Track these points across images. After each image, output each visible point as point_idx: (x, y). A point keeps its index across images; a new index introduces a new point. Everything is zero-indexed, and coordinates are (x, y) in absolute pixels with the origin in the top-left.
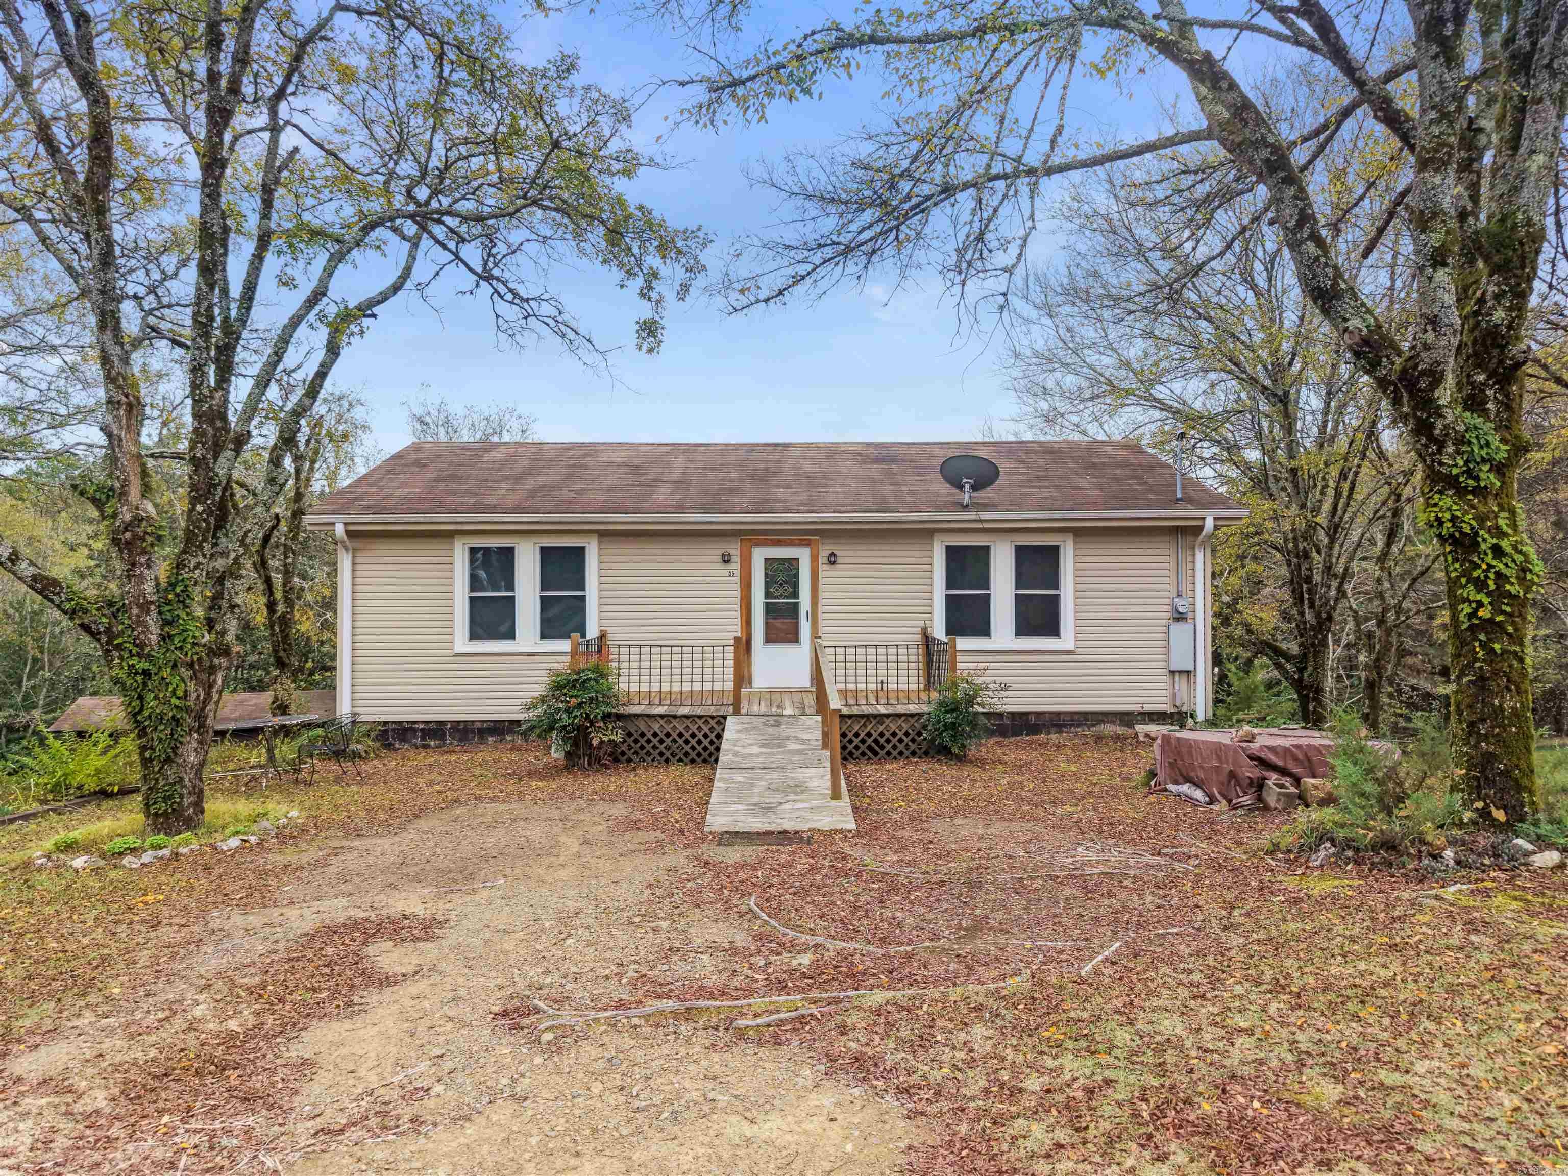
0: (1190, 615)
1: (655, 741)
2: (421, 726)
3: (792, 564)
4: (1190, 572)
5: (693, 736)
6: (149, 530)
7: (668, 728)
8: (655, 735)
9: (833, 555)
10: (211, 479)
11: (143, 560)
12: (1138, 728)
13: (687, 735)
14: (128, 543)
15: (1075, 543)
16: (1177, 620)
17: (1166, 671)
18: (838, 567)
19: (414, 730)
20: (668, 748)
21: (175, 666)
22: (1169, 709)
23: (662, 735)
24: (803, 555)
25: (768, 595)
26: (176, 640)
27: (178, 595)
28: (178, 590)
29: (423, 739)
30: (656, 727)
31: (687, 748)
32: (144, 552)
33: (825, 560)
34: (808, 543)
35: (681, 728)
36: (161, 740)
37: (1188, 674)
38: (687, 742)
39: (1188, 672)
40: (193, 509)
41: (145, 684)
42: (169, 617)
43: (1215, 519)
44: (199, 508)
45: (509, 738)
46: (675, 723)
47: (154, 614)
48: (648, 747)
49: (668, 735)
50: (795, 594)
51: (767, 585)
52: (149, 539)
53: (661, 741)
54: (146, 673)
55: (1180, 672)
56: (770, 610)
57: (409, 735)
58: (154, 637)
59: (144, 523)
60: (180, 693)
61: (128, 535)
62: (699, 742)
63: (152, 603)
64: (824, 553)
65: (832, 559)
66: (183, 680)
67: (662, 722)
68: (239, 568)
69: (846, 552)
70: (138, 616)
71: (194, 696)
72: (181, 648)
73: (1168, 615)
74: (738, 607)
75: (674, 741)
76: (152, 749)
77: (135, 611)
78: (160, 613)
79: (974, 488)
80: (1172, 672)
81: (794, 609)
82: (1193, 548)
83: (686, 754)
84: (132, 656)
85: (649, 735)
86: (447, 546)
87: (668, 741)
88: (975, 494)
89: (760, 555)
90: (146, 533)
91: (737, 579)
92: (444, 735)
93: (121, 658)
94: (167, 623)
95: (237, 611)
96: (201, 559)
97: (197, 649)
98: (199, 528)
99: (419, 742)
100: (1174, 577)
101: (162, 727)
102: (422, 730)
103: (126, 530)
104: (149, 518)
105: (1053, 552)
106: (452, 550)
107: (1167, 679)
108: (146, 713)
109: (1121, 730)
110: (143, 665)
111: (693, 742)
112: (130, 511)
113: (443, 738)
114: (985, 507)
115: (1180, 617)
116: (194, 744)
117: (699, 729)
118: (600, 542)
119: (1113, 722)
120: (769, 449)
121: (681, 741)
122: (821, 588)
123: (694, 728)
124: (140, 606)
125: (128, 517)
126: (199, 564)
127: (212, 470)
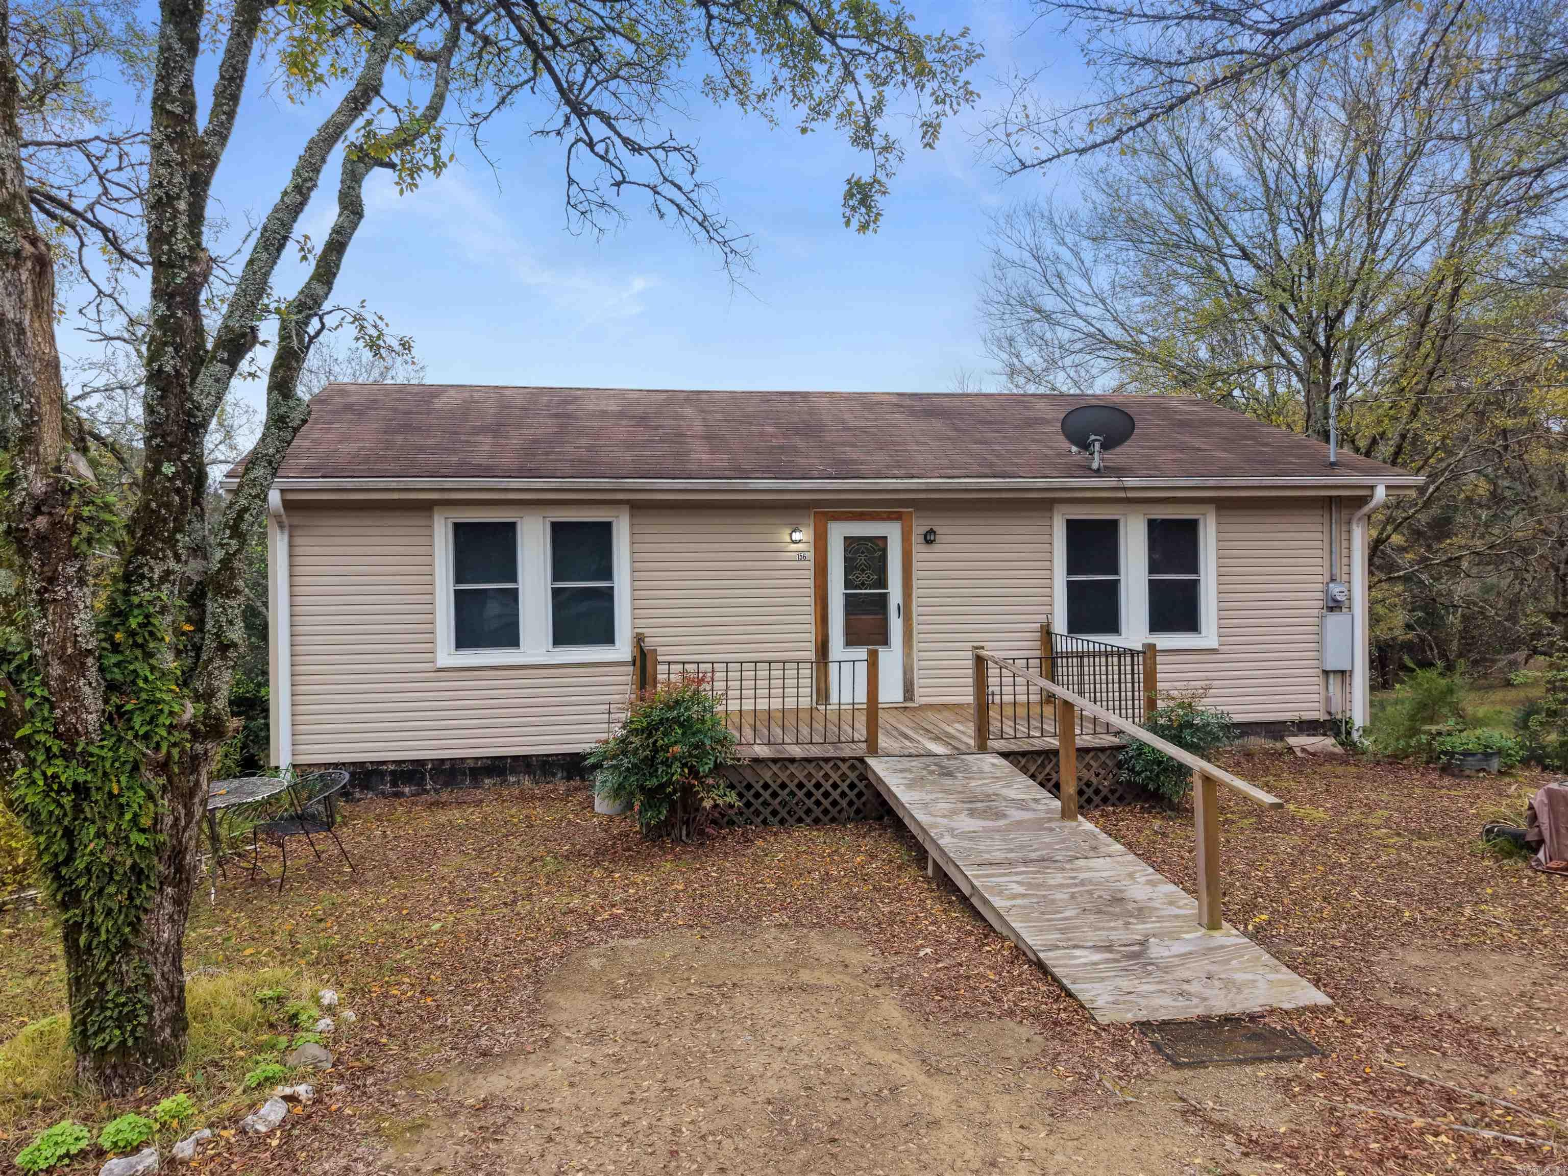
0: (1347, 603)
1: (766, 795)
2: (392, 767)
3: (879, 545)
4: (1345, 552)
5: (818, 786)
6: (86, 511)
7: (784, 777)
8: (766, 786)
9: (932, 531)
10: (190, 414)
11: (71, 571)
12: (1292, 741)
13: (810, 786)
14: (41, 538)
15: (1218, 516)
16: (1331, 609)
17: (1318, 672)
18: (936, 547)
19: (382, 774)
20: (784, 804)
21: (136, 768)
22: (1322, 716)
23: (775, 786)
24: (892, 532)
25: (848, 584)
26: (137, 721)
27: (132, 634)
28: (133, 623)
29: (394, 784)
30: (767, 776)
31: (810, 803)
32: (73, 555)
33: (921, 539)
34: (897, 517)
35: (801, 776)
36: (109, 913)
37: (1343, 674)
38: (809, 795)
39: (1343, 672)
40: (157, 470)
41: (77, 809)
42: (117, 675)
43: (1388, 487)
44: (168, 469)
45: (512, 779)
46: (792, 768)
47: (93, 673)
48: (757, 803)
49: (783, 786)
50: (882, 582)
51: (848, 570)
52: (85, 529)
53: (774, 795)
54: (80, 790)
55: (1335, 672)
56: (852, 605)
57: (374, 779)
58: (92, 718)
59: (75, 499)
60: (146, 822)
61: (42, 522)
62: (826, 795)
63: (89, 652)
64: (918, 529)
65: (929, 538)
66: (150, 797)
67: (775, 768)
68: (233, 577)
69: (945, 528)
70: (62, 680)
71: (169, 820)
72: (146, 737)
73: (1320, 604)
74: (811, 601)
75: (792, 794)
76: (94, 930)
77: (56, 669)
78: (102, 670)
79: (1105, 447)
80: (1326, 673)
81: (882, 602)
82: (1349, 523)
83: (808, 811)
84: (50, 756)
85: (758, 787)
86: (423, 522)
87: (784, 794)
88: (1107, 455)
89: (838, 533)
90: (78, 517)
91: (810, 564)
92: (423, 778)
93: (30, 763)
94: (112, 687)
95: (231, 654)
96: (172, 564)
97: (176, 736)
98: (168, 506)
99: (388, 788)
100: (1326, 556)
101: (112, 889)
102: (393, 773)
103: (37, 510)
104: (83, 490)
105: (1190, 528)
106: (431, 527)
107: (1321, 680)
108: (80, 864)
109: (1268, 744)
110: (71, 773)
111: (818, 794)
112: (45, 474)
113: (421, 783)
114: (1119, 471)
115: (1334, 606)
116: (169, 908)
117: (826, 776)
118: (632, 516)
119: (1257, 734)
120: (786, 398)
121: (800, 794)
122: (915, 575)
123: (819, 776)
124: (65, 661)
125: (39, 486)
126: (168, 572)
127: (190, 398)
